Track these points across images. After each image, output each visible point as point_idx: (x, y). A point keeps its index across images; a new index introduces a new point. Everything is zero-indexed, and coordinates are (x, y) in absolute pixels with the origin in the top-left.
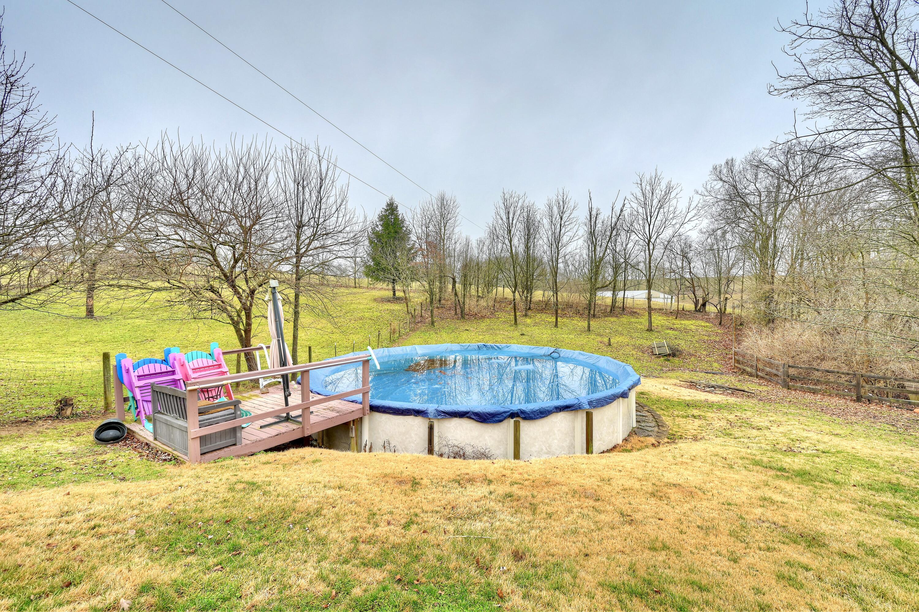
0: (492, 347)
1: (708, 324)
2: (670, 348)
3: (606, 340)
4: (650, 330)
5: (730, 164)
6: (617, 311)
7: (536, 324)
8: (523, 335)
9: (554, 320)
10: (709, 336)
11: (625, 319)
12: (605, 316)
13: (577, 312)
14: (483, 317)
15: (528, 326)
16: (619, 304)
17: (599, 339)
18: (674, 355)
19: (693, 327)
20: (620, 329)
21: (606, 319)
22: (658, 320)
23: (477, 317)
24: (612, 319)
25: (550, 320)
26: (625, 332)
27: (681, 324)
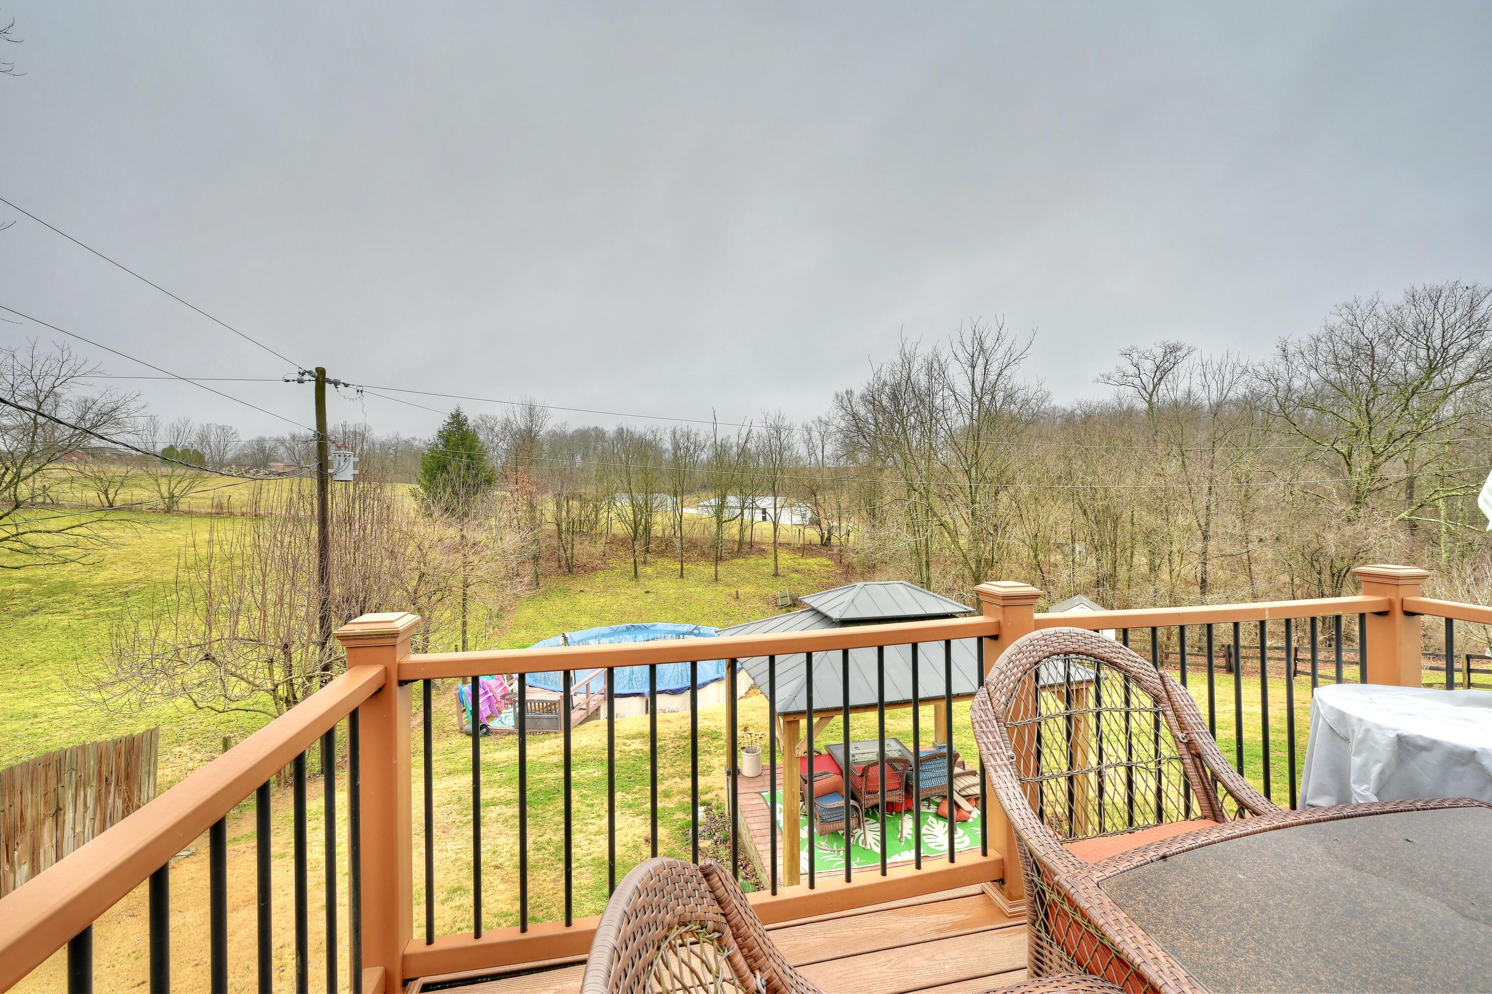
0: (640, 627)
1: (830, 562)
2: (792, 599)
3: (733, 591)
4: (776, 575)
5: (849, 393)
6: (746, 548)
7: (659, 575)
8: (647, 592)
9: (679, 567)
10: (828, 578)
11: (753, 560)
12: (733, 558)
13: (703, 555)
14: (594, 569)
15: (650, 578)
16: (747, 538)
17: (727, 590)
18: (794, 605)
19: (816, 567)
20: (748, 575)
21: (733, 561)
22: (785, 559)
23: (589, 569)
24: (741, 561)
25: (674, 567)
26: (752, 579)
27: (806, 564)
